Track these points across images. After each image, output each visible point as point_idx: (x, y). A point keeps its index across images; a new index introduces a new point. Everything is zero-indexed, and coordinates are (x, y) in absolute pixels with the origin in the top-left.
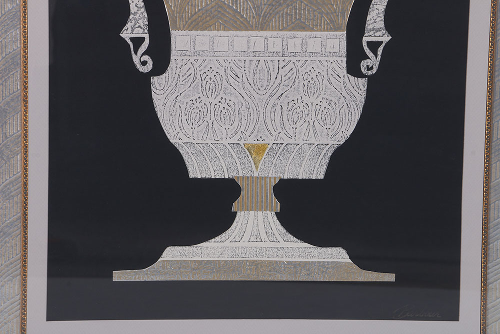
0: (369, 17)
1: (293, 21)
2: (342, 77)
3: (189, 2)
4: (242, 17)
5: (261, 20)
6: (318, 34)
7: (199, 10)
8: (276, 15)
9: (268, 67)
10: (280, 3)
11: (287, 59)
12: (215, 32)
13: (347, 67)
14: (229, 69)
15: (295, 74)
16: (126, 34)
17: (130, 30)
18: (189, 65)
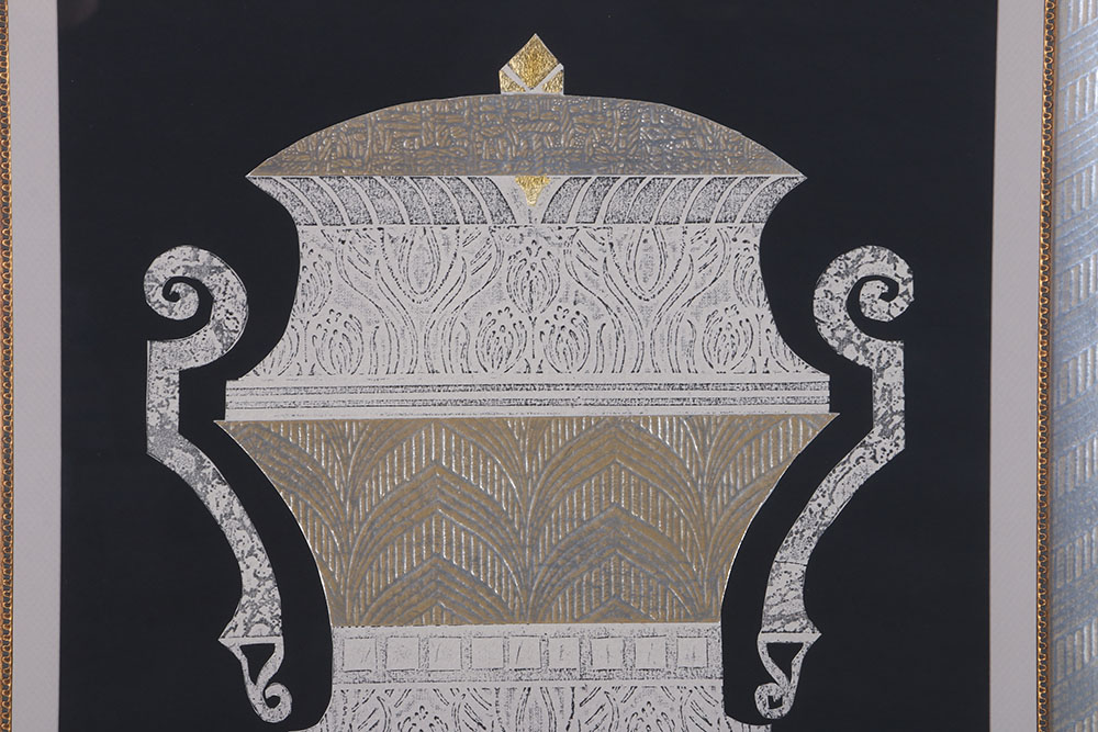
0: (769, 591)
1: (603, 600)
2: (715, 723)
3: (372, 563)
4: (490, 592)
5: (531, 599)
6: (660, 627)
7: (395, 581)
8: (565, 586)
9: (549, 703)
10: (574, 562)
11: (592, 685)
12: (431, 629)
13: (724, 700)
14: (462, 708)
15: (609, 718)
16: (233, 639)
17: (241, 630)
18: (373, 700)
